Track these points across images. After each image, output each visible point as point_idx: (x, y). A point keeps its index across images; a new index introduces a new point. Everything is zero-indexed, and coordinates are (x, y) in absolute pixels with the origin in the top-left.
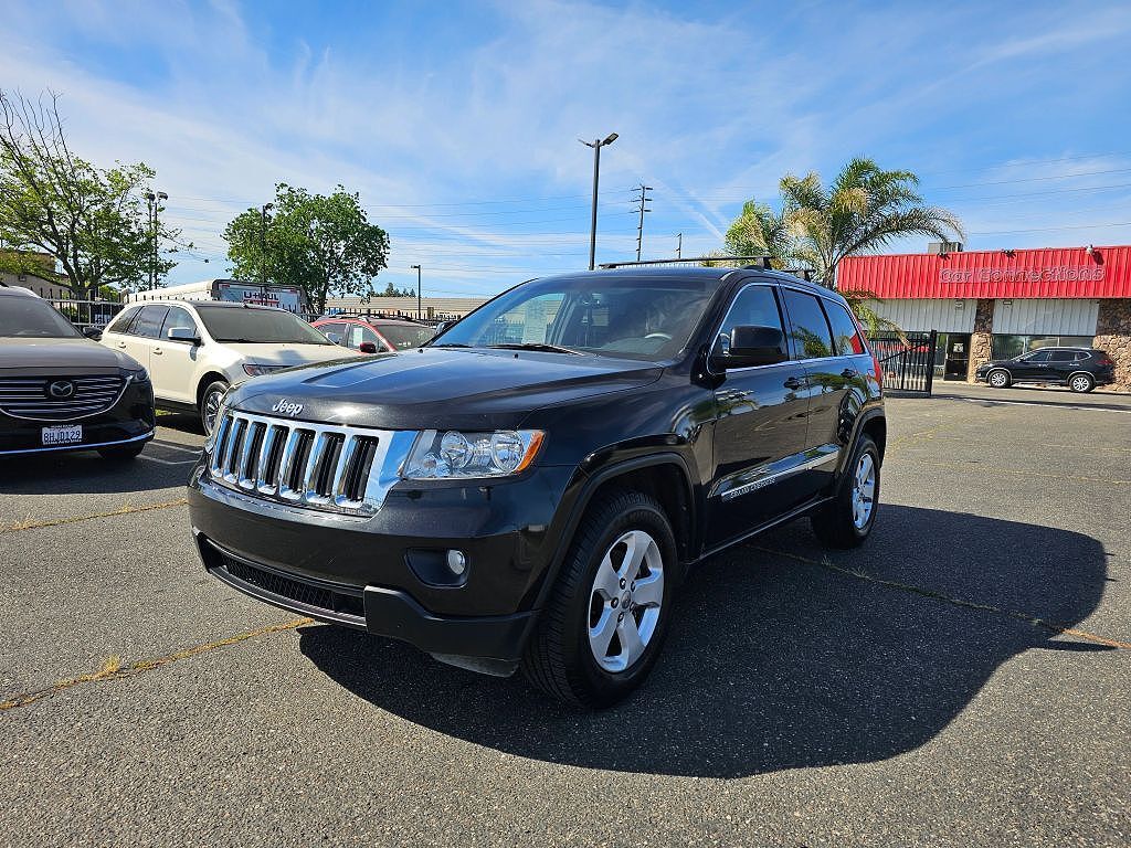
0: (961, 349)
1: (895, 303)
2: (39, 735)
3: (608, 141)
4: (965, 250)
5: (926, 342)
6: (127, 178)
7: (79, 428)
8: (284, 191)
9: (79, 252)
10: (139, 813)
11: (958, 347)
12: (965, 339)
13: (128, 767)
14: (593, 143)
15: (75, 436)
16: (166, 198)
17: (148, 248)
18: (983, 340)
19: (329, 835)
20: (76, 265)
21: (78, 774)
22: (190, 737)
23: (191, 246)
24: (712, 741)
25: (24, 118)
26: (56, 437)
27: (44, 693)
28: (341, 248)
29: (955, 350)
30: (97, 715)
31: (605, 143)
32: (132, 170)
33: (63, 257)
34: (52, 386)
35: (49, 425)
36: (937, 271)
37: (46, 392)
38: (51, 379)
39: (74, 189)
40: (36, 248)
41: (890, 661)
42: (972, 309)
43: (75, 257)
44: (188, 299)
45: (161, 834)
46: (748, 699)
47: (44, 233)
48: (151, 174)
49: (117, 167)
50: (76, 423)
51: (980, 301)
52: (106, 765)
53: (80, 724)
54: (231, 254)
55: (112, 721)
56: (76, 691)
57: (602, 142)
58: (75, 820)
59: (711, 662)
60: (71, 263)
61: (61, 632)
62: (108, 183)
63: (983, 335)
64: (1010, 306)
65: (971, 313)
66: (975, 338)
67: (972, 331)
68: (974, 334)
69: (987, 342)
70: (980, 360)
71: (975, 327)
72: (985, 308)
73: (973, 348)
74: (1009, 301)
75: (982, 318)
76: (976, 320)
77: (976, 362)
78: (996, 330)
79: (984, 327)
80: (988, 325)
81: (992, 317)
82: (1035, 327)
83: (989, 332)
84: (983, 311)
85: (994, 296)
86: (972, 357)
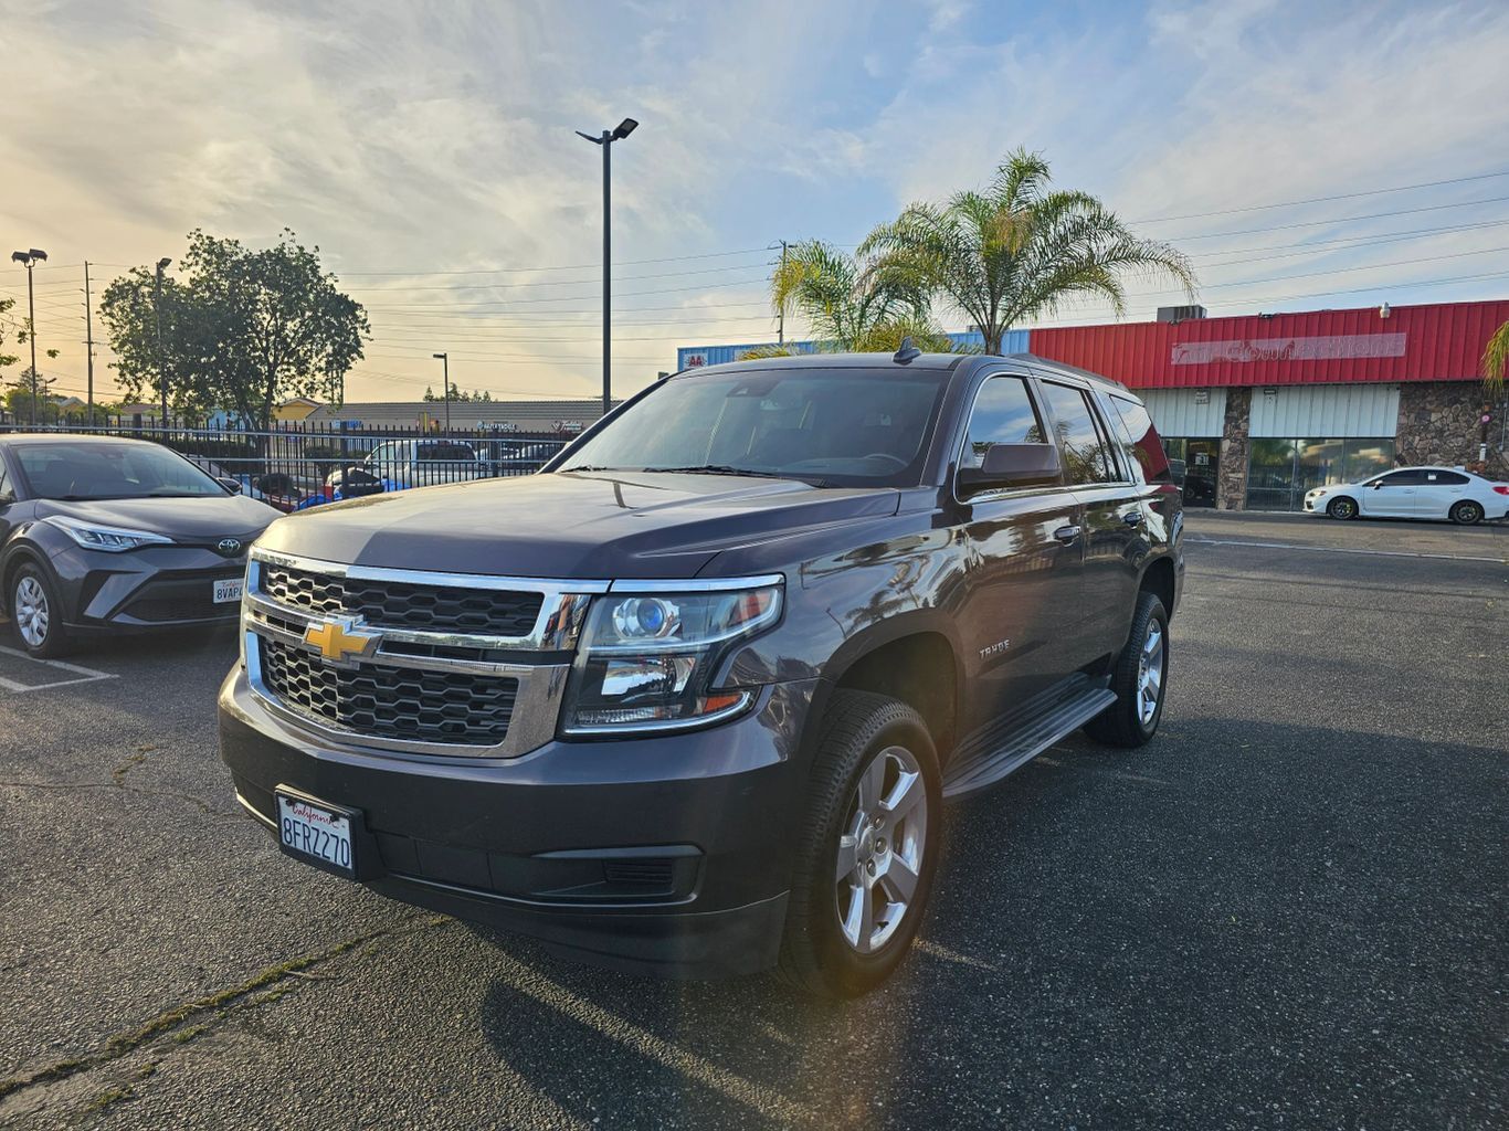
4: (1208, 316)
11: (1202, 459)
12: (1212, 446)
18: (1237, 445)
29: (1198, 462)
36: (1168, 348)
42: (1219, 403)
51: (1231, 390)
63: (1236, 440)
64: (1273, 397)
65: (1219, 407)
66: (1226, 445)
67: (1221, 435)
68: (1224, 438)
69: (1243, 451)
70: (1234, 477)
71: (1225, 427)
72: (1238, 400)
73: (1224, 460)
74: (1272, 389)
75: (1235, 414)
76: (1226, 417)
77: (1227, 479)
78: (1256, 431)
79: (1238, 427)
80: (1243, 425)
81: (1248, 413)
82: (1310, 426)
83: (1245, 434)
84: (1235, 404)
85: (1250, 382)
86: (1221, 472)
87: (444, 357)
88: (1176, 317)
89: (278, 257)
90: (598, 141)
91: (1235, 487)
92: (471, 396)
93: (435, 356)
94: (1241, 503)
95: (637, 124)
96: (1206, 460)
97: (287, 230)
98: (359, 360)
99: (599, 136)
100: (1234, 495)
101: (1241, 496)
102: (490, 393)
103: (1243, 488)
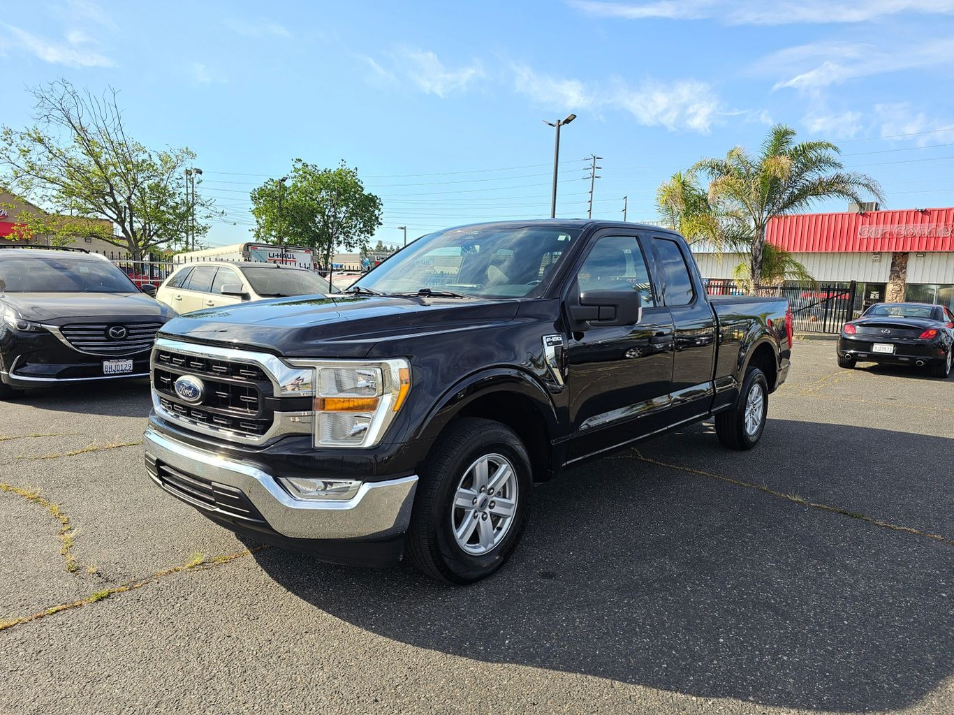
0: (877, 297)
1: (818, 258)
2: (150, 613)
3: (567, 121)
4: (882, 209)
5: (846, 291)
6: (174, 159)
7: (130, 362)
8: (299, 166)
9: (134, 219)
10: (233, 676)
11: (874, 295)
12: (881, 288)
13: (220, 640)
14: (555, 122)
15: (128, 368)
16: (201, 173)
18: (897, 288)
19: (379, 699)
20: (132, 229)
21: (182, 644)
22: (263, 617)
23: (223, 213)
24: (676, 636)
25: (92, 111)
26: (114, 368)
27: (148, 580)
28: (342, 213)
29: (872, 297)
30: (191, 598)
31: (564, 122)
32: (178, 153)
33: (122, 223)
34: (111, 330)
35: (108, 359)
36: (856, 228)
37: (106, 335)
38: (110, 325)
39: (131, 168)
40: (100, 216)
41: (824, 573)
42: (887, 262)
43: (131, 223)
44: (231, 259)
45: (251, 692)
46: (703, 602)
47: (106, 203)
48: (194, 156)
49: (167, 150)
50: (128, 358)
51: (895, 255)
52: (203, 638)
53: (178, 605)
55: (203, 603)
56: (171, 578)
57: (561, 122)
58: (186, 679)
59: (671, 570)
60: (128, 228)
61: (153, 532)
62: (159, 162)
63: (897, 284)
64: (922, 259)
65: (887, 265)
66: (890, 288)
67: (887, 281)
68: (889, 283)
69: (901, 290)
71: (890, 277)
72: (899, 262)
73: (888, 295)
74: (921, 254)
75: (897, 269)
76: (892, 271)
78: (910, 279)
79: (899, 276)
80: (902, 276)
81: (906, 268)
83: (904, 281)
84: (897, 263)
85: (908, 250)
87: (404, 228)
89: (337, 175)
95: (576, 116)
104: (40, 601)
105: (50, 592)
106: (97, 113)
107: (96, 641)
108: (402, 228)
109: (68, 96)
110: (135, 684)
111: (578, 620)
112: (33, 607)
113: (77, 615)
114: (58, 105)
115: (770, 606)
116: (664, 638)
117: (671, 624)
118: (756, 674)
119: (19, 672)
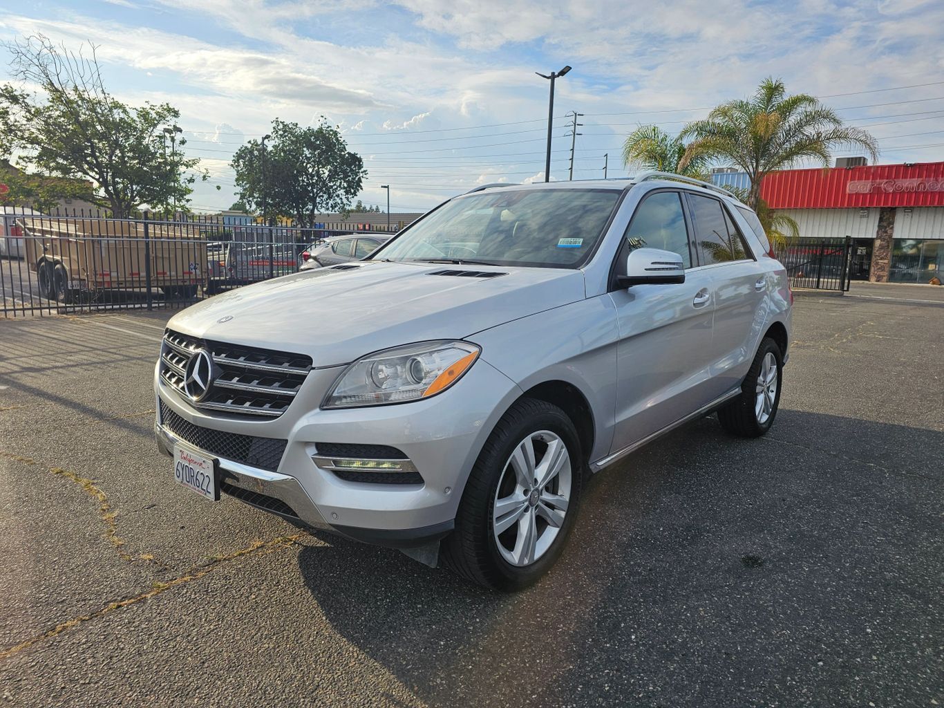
1: (805, 214)
2: (224, 606)
3: (562, 73)
4: (871, 164)
6: (155, 116)
8: (279, 125)
9: (117, 179)
11: (862, 251)
12: (869, 243)
13: (311, 639)
16: (181, 131)
17: (172, 174)
18: (885, 244)
21: (272, 646)
24: (817, 626)
25: (68, 67)
28: (326, 172)
29: (858, 253)
31: (559, 74)
32: (159, 110)
33: (104, 183)
40: (82, 176)
42: (875, 217)
43: (114, 183)
46: (828, 585)
47: (88, 163)
48: (176, 114)
49: (147, 107)
51: (883, 210)
54: (237, 180)
60: (111, 189)
62: (138, 119)
63: (884, 240)
64: (910, 214)
65: (874, 220)
66: (878, 243)
67: (875, 236)
68: (877, 239)
69: (888, 246)
70: (881, 261)
71: (878, 232)
72: (887, 217)
73: (876, 251)
74: (909, 209)
75: (885, 224)
76: (879, 226)
77: (877, 264)
78: (896, 235)
79: (886, 232)
80: (889, 232)
81: (893, 224)
82: (932, 232)
83: (890, 236)
84: (885, 218)
85: (897, 205)
86: (874, 259)
87: (388, 187)
88: (848, 165)
89: (320, 133)
90: (548, 78)
91: (882, 269)
92: (368, 209)
93: (382, 187)
94: (885, 278)
95: (571, 68)
96: (864, 252)
97: (322, 117)
98: (360, 190)
99: (549, 75)
100: (881, 273)
101: (886, 274)
102: (379, 207)
103: (887, 269)
104: (99, 594)
105: (105, 583)
106: (75, 69)
107: (172, 644)
108: (385, 187)
109: (45, 51)
110: (230, 698)
111: (701, 609)
112: (91, 602)
113: (143, 611)
114: (35, 61)
115: (904, 589)
116: (805, 629)
117: (805, 611)
118: (926, 672)
119: (92, 685)
